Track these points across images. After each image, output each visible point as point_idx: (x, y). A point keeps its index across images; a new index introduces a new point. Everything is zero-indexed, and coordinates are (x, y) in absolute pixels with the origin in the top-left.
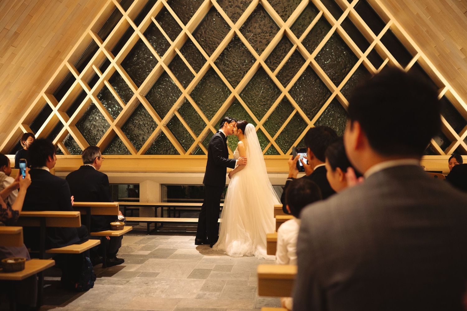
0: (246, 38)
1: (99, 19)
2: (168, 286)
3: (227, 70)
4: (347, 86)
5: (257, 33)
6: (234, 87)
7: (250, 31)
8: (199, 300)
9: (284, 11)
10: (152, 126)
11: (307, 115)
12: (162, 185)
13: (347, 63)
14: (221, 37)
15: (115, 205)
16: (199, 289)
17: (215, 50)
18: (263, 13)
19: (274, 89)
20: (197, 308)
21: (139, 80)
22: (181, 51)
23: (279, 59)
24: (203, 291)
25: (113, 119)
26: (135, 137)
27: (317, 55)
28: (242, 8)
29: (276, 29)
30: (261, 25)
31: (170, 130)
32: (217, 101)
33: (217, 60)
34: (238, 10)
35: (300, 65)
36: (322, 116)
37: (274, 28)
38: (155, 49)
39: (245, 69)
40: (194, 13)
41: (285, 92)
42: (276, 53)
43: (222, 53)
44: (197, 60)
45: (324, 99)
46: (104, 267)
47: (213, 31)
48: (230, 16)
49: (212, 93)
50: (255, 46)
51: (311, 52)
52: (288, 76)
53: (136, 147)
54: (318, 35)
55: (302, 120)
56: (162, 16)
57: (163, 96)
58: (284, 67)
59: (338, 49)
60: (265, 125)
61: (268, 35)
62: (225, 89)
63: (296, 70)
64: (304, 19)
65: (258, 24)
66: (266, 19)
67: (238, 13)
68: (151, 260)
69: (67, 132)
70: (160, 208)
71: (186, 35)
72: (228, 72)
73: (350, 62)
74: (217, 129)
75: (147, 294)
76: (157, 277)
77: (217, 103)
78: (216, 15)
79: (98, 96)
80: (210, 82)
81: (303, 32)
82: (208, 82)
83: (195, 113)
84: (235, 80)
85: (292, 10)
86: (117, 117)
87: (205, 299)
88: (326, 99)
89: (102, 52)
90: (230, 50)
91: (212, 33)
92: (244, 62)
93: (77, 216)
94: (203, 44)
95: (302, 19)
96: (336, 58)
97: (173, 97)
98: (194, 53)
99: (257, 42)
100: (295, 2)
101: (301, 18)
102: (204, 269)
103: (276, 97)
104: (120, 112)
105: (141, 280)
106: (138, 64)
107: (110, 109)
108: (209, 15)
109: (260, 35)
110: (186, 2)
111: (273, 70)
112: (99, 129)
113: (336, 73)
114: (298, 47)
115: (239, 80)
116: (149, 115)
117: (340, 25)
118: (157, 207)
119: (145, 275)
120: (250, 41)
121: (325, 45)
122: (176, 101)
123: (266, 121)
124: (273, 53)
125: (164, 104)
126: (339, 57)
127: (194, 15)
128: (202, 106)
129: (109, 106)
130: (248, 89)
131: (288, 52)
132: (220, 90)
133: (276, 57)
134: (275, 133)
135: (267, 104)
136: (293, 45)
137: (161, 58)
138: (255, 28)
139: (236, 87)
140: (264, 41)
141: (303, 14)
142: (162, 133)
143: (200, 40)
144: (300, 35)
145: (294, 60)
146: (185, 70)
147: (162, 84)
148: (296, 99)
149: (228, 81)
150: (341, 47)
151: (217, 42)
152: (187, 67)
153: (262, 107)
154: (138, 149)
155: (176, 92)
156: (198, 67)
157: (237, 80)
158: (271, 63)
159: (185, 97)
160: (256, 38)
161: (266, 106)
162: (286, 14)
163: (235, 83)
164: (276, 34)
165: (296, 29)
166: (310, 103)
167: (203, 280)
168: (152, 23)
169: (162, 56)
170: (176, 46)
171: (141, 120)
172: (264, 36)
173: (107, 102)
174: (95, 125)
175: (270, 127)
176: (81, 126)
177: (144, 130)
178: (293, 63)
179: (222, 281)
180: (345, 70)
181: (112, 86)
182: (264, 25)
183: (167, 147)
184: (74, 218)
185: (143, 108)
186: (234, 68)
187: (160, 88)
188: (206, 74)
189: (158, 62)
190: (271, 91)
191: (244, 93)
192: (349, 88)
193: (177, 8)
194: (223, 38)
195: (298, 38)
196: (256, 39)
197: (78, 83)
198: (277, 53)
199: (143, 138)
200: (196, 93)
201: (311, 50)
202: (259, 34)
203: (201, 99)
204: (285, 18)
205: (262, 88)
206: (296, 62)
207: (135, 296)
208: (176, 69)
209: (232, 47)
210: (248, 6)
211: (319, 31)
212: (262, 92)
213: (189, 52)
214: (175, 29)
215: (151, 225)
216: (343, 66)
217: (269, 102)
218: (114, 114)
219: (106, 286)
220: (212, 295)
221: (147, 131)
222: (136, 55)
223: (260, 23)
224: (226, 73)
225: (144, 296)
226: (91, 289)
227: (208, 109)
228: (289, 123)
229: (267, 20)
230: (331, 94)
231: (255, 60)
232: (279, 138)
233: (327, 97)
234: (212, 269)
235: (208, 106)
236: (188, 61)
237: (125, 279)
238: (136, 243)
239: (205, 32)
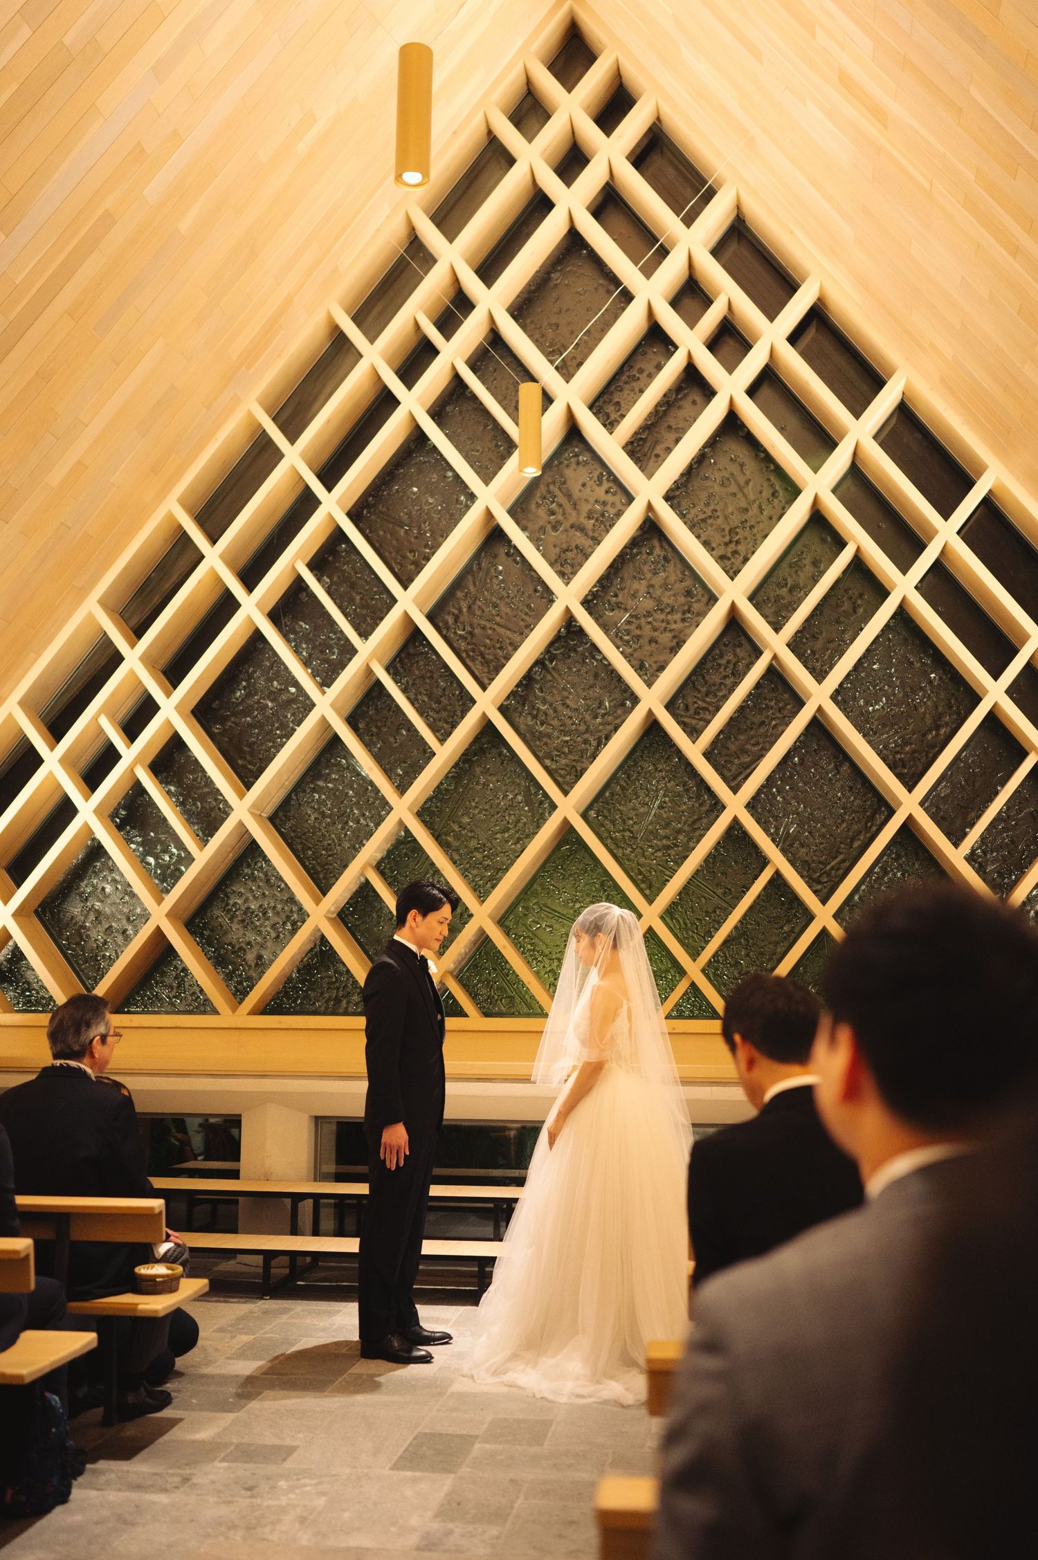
0: (605, 627)
1: (126, 568)
2: (321, 1501)
3: (541, 732)
4: (945, 786)
5: (642, 611)
6: (566, 788)
7: (618, 605)
8: (427, 1554)
9: (731, 542)
10: (288, 918)
11: (811, 882)
12: (318, 1120)
13: (940, 709)
14: (522, 623)
15: (152, 1209)
16: (429, 1514)
17: (503, 666)
18: (662, 547)
19: (698, 796)
21: (250, 763)
22: (391, 671)
23: (716, 696)
24: (445, 1522)
25: (160, 895)
26: (232, 953)
27: (841, 685)
28: (591, 534)
29: (705, 599)
30: (652, 586)
31: (349, 928)
32: (507, 835)
33: (508, 697)
34: (579, 538)
35: (784, 717)
36: (863, 887)
37: (696, 596)
38: (306, 663)
39: (601, 727)
40: (435, 548)
41: (735, 805)
42: (704, 678)
43: (524, 677)
44: (442, 699)
45: (867, 829)
46: (106, 1422)
47: (495, 606)
48: (553, 557)
49: (491, 807)
50: (635, 656)
51: (820, 676)
52: (746, 752)
53: (235, 987)
54: (842, 619)
55: (795, 899)
56: (330, 558)
57: (329, 816)
58: (732, 722)
59: (912, 663)
60: (669, 915)
61: (679, 620)
62: (536, 794)
63: (772, 735)
64: (796, 567)
65: (643, 582)
66: (671, 568)
67: (577, 547)
68: (269, 1397)
69: (5, 935)
70: (311, 1201)
71: (407, 619)
72: (545, 739)
73: (951, 707)
74: (507, 927)
75: (248, 1529)
76: (288, 1464)
77: (507, 842)
78: (508, 554)
79: (113, 816)
80: (486, 772)
81: (792, 607)
82: (478, 770)
83: (433, 875)
84: (567, 765)
85: (755, 540)
86: (174, 885)
87: (448, 1551)
88: (874, 828)
89: (132, 673)
90: (553, 668)
91: (494, 612)
92: (599, 707)
93: (23, 1255)
94: (463, 648)
95: (790, 566)
96: (906, 695)
97: (362, 821)
98: (431, 677)
99: (641, 640)
100: (765, 513)
101: (785, 564)
102: (452, 1436)
103: (705, 821)
104: (183, 868)
105: (232, 1476)
106: (248, 712)
107: (151, 860)
108: (483, 555)
109: (650, 619)
110: (409, 514)
111: (693, 733)
112: (111, 926)
113: (905, 743)
114: (775, 657)
115: (584, 765)
116: (281, 879)
117: (916, 587)
118: (297, 1197)
119: (247, 1454)
120: (617, 639)
121: (868, 650)
122: (370, 834)
123: (673, 903)
124: (694, 678)
125: (329, 845)
126: (914, 692)
127: (433, 554)
128: (457, 850)
129: (149, 847)
130: (612, 794)
131: (745, 674)
132: (520, 798)
133: (704, 690)
134: (703, 945)
135: (676, 845)
136: (761, 653)
137: (324, 693)
138: (634, 596)
139: (572, 788)
140: (665, 638)
141: (793, 552)
142: (323, 940)
143: (452, 635)
144: (784, 618)
145: (765, 699)
146: (405, 733)
147: (327, 779)
148: (772, 831)
149: (546, 768)
150: (921, 659)
151: (508, 641)
152: (410, 721)
153: (659, 854)
154: (240, 993)
155: (374, 803)
156: (447, 723)
157: (574, 763)
158: (687, 708)
159: (401, 823)
160: (639, 627)
161: (672, 852)
162: (735, 552)
163: (570, 774)
164: (702, 614)
165: (768, 599)
166: (822, 843)
167: (444, 1475)
168: (298, 585)
169: (329, 687)
170: (373, 655)
171: (254, 896)
172: (663, 621)
173: (144, 834)
174: (98, 913)
175: (685, 924)
176: (52, 914)
177: (263, 929)
178: (761, 711)
179: (512, 1481)
180: (937, 735)
181: (161, 783)
182: (665, 586)
183: (338, 989)
184: (10, 1260)
185: (260, 856)
186: (563, 725)
187: (319, 790)
188: (471, 745)
189: (314, 705)
190: (687, 803)
191: (597, 810)
192: (952, 792)
193: (381, 533)
194: (530, 627)
195: (777, 628)
196: (638, 632)
197: (51, 773)
198: (707, 678)
199: (260, 957)
200: (437, 807)
201: (822, 666)
202: (648, 616)
203: (456, 827)
204: (732, 565)
205: (657, 791)
206: (772, 708)
207: (207, 1536)
208: (374, 730)
209: (560, 657)
210: (611, 526)
211: (847, 606)
212: (657, 803)
213: (417, 672)
214: (373, 599)
215: (273, 1263)
216: (929, 721)
217: (681, 837)
218: (166, 877)
219: (111, 1497)
220: (474, 1536)
221: (273, 935)
222: (244, 683)
223: (650, 579)
224: (538, 743)
225: (238, 1535)
226: (58, 1510)
227: (477, 859)
228: (751, 908)
229: (675, 572)
230: (891, 812)
231: (635, 700)
232: (718, 962)
233: (878, 822)
234: (477, 1437)
235: (476, 849)
236: (412, 702)
237: (179, 1471)
238: (221, 1330)
239: (469, 607)
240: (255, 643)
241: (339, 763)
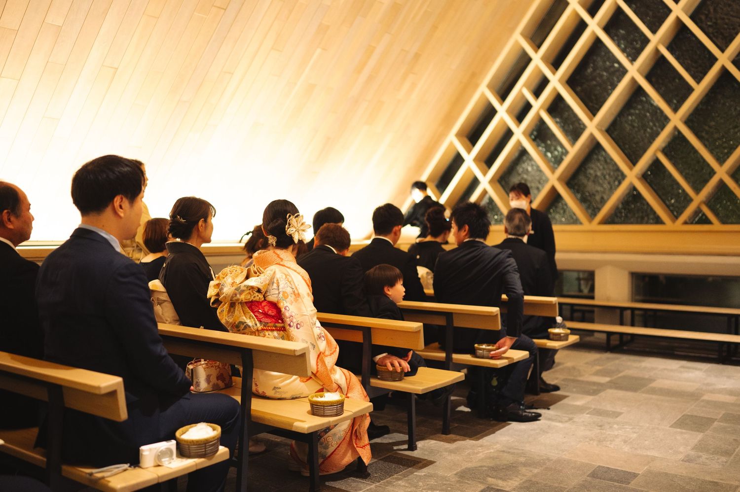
1: (533, 15)
2: (635, 435)
8: (687, 463)
10: (616, 178)
12: (633, 274)
15: (552, 302)
16: (689, 448)
17: (734, 39)
20: (683, 476)
21: (595, 103)
22: (670, 49)
24: (697, 451)
25: (553, 170)
26: (589, 196)
31: (648, 184)
32: (736, 130)
38: (623, 51)
44: (699, 61)
47: (730, 5)
49: (727, 115)
53: (591, 212)
57: (637, 127)
68: (610, 391)
69: (485, 192)
70: (630, 311)
71: (679, 21)
74: (736, 178)
75: (600, 441)
76: (618, 419)
77: (737, 133)
79: (531, 135)
80: (724, 97)
82: (720, 97)
83: (694, 154)
86: (560, 165)
87: (699, 464)
89: (537, 68)
91: (729, 10)
93: (495, 314)
94: (711, 32)
97: (654, 128)
98: (692, 50)
102: (702, 417)
104: (564, 157)
105: (592, 420)
106: (594, 79)
107: (549, 155)
116: (612, 160)
118: (623, 309)
119: (598, 413)
122: (658, 134)
125: (637, 141)
128: (707, 140)
129: (548, 149)
137: (632, 64)
142: (635, 189)
143: (704, 26)
146: (677, 81)
147: (635, 108)
152: (680, 74)
154: (593, 215)
155: (660, 118)
156: (701, 73)
159: (676, 128)
167: (698, 433)
168: (619, 11)
169: (635, 61)
170: (660, 42)
171: (599, 169)
173: (545, 142)
176: (505, 181)
177: (604, 185)
179: (735, 440)
181: (552, 118)
183: (643, 212)
184: (490, 316)
185: (601, 149)
187: (631, 115)
189: (627, 71)
197: (501, 117)
199: (602, 198)
200: (696, 118)
203: (707, 128)
207: (580, 441)
208: (660, 81)
213: (684, 48)
214: (659, 12)
215: (612, 338)
218: (556, 162)
220: (713, 460)
221: (609, 187)
222: (592, 65)
225: (595, 443)
227: (719, 144)
234: (716, 419)
235: (719, 139)
236: (682, 64)
237: (568, 416)
238: (587, 363)
239: (715, 10)
240: (597, 45)
241: (642, 101)
